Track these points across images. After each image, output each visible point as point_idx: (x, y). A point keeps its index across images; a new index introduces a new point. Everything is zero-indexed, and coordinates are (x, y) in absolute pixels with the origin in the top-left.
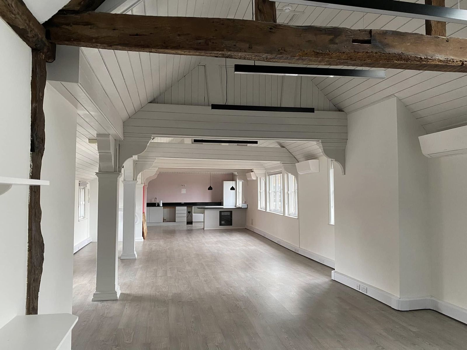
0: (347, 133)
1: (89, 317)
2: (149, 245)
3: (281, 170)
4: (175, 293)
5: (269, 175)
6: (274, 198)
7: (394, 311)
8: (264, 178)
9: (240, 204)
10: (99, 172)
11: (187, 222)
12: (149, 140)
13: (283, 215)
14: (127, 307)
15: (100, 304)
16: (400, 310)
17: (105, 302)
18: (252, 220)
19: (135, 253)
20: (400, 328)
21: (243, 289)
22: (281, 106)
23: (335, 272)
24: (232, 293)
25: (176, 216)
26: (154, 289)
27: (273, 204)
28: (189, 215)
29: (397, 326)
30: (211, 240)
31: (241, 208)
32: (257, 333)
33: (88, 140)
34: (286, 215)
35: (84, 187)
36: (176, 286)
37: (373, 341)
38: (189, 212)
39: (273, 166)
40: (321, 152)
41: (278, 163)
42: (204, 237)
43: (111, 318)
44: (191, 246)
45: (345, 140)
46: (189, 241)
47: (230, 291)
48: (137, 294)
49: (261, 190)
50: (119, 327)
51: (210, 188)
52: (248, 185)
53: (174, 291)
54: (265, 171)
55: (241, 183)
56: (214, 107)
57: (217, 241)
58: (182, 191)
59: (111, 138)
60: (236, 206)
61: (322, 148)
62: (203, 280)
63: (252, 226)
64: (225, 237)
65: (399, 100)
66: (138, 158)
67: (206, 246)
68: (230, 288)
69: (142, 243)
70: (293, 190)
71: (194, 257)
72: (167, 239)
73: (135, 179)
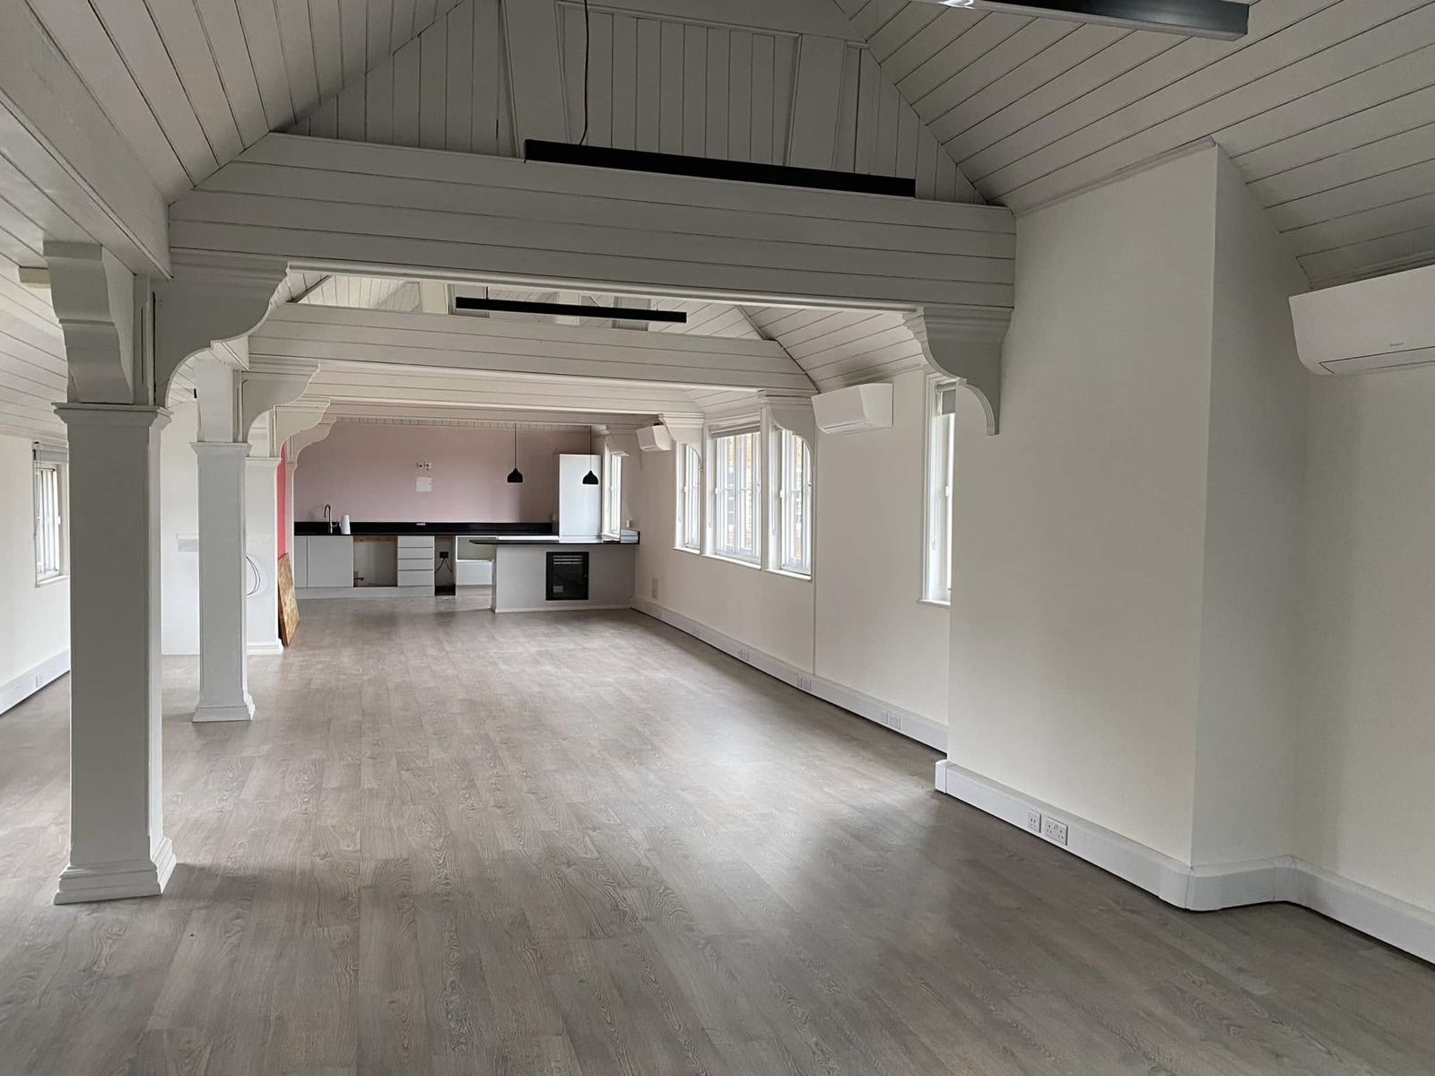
0: (1013, 284)
1: (32, 981)
2: (301, 666)
3: (758, 419)
4: (387, 862)
5: (715, 436)
6: (728, 510)
7: (1168, 913)
8: (697, 446)
9: (613, 528)
10: (69, 401)
11: (436, 587)
12: (274, 279)
13: (759, 567)
14: (193, 927)
15: (84, 916)
16: (1191, 909)
17: (106, 905)
18: (655, 581)
19: (248, 699)
20: (1208, 983)
21: (636, 834)
22: (787, 165)
23: (950, 766)
24: (598, 852)
25: (399, 568)
26: (306, 844)
27: (725, 530)
28: (444, 566)
29: (1196, 977)
30: (520, 649)
31: (618, 543)
32: (703, 1029)
33: (16, 269)
34: (772, 568)
35: (57, 465)
36: (391, 829)
37: (1131, 1045)
38: (444, 555)
39: (734, 404)
40: (921, 352)
41: (750, 396)
42: (493, 637)
43: (126, 980)
44: (450, 671)
45: (1004, 311)
46: (444, 653)
47: (592, 848)
48: (240, 868)
49: (685, 485)
50: (153, 1023)
51: (515, 477)
52: (641, 469)
53: (384, 850)
54: (701, 421)
55: (617, 461)
56: (538, 151)
57: (540, 654)
58: (418, 483)
59: (108, 261)
60: (599, 537)
61: (926, 339)
62: (492, 803)
63: (653, 601)
64: (565, 639)
65: (1229, 159)
66: (250, 362)
67: (501, 671)
68: (590, 832)
69: (279, 661)
70: (795, 487)
71: (458, 714)
72: (366, 647)
73: (240, 438)
